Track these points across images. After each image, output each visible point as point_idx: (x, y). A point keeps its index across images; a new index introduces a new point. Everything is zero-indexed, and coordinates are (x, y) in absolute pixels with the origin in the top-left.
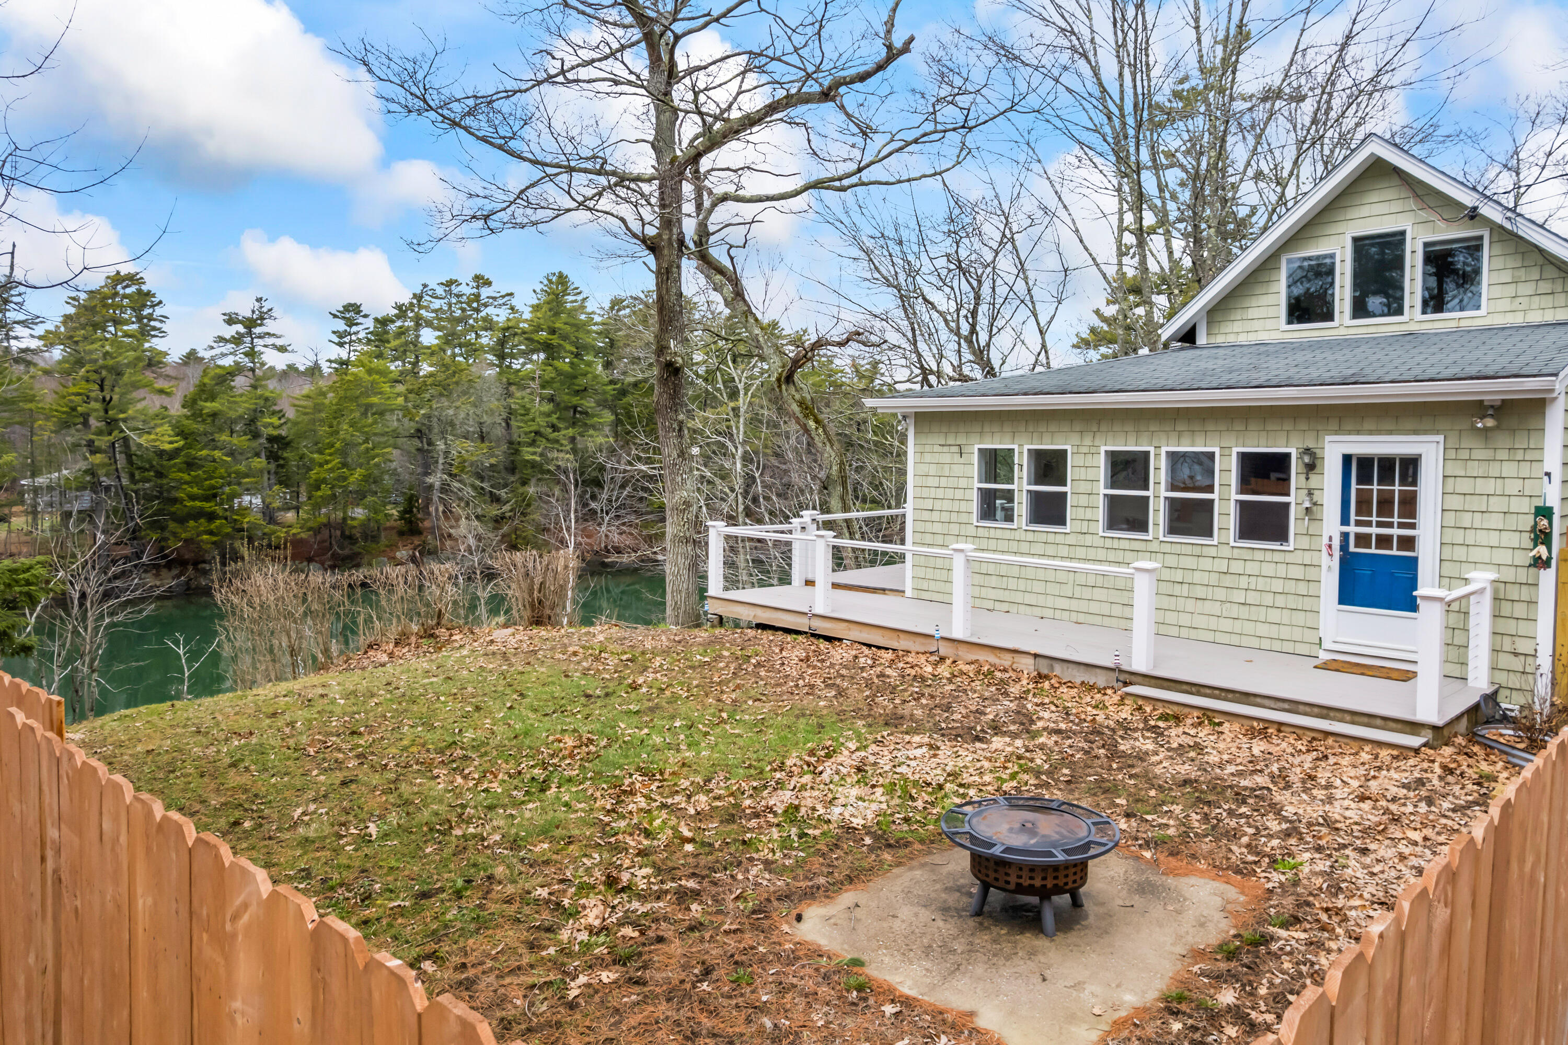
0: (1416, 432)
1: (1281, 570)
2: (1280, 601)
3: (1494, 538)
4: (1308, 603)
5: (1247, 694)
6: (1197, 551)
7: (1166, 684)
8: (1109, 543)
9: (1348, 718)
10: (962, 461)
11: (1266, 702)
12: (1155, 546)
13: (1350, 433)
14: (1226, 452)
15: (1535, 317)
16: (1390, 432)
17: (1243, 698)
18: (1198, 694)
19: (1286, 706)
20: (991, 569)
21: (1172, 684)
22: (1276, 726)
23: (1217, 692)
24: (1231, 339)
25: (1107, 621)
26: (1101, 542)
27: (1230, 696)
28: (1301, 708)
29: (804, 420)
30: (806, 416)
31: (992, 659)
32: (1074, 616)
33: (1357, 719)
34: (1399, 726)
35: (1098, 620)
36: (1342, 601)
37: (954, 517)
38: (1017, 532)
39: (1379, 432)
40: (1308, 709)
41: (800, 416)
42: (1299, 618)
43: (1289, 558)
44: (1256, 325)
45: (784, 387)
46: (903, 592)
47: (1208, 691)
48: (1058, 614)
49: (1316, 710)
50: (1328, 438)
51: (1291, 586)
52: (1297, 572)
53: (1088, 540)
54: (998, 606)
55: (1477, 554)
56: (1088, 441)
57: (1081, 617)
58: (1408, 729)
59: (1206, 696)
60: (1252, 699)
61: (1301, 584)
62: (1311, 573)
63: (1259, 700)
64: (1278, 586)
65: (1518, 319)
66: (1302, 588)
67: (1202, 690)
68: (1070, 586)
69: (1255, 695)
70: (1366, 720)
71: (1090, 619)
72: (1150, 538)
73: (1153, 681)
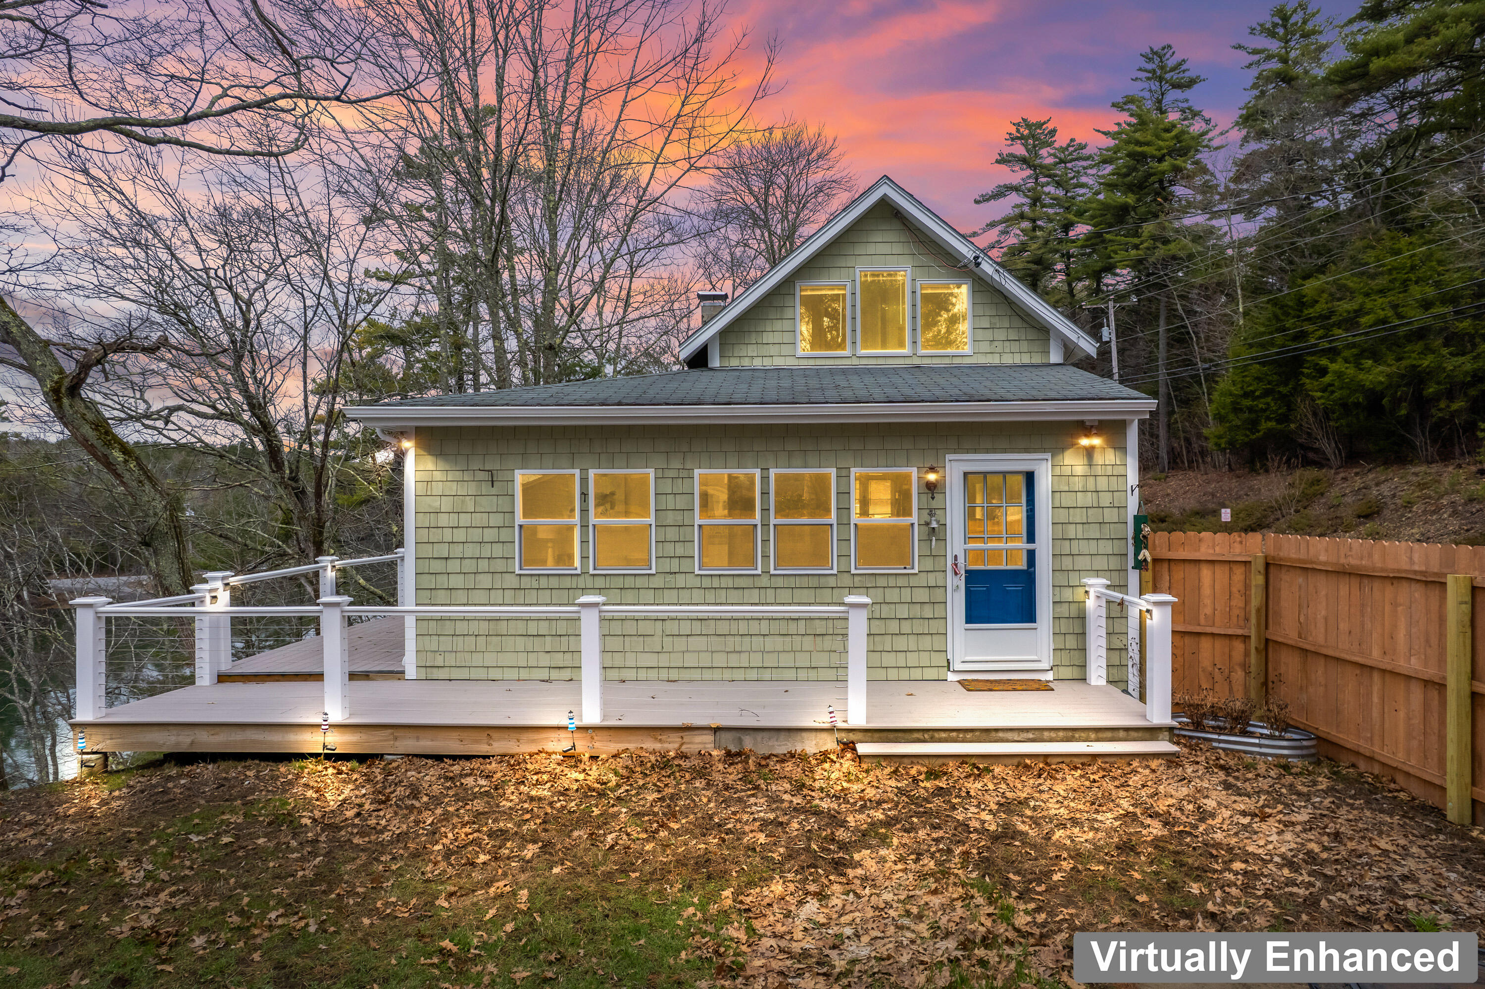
0: (1027, 450)
1: (906, 595)
2: (906, 627)
3: (1092, 547)
4: (935, 626)
5: (987, 731)
6: (814, 582)
7: (891, 735)
8: (707, 583)
9: (1093, 735)
10: (494, 491)
11: (1009, 735)
12: (764, 581)
13: (968, 451)
14: (844, 473)
15: (1008, 360)
16: (1005, 451)
17: (984, 735)
18: (933, 740)
19: (1031, 736)
20: (544, 628)
21: (900, 735)
22: (1042, 759)
23: (954, 734)
24: (746, 362)
25: (707, 674)
26: (697, 582)
27: (969, 736)
28: (1046, 734)
29: (105, 450)
30: (108, 444)
31: (650, 744)
32: (664, 674)
33: (1101, 735)
34: (1140, 734)
35: (696, 675)
36: (969, 620)
37: (483, 565)
38: (581, 579)
39: (994, 451)
40: (1053, 734)
41: (98, 444)
42: (926, 642)
43: (913, 581)
44: (773, 350)
45: (66, 401)
46: (403, 672)
47: (943, 735)
48: (642, 674)
49: (1061, 734)
50: (949, 457)
51: (916, 611)
52: (922, 595)
53: (680, 580)
54: (555, 674)
55: (1083, 563)
56: (676, 464)
57: (674, 674)
58: (1147, 735)
59: (941, 740)
60: (993, 734)
61: (927, 607)
62: (938, 595)
63: (1001, 734)
64: (903, 611)
65: (995, 360)
66: (928, 612)
67: (936, 735)
68: (657, 639)
69: (997, 730)
70: (1109, 734)
71: (685, 674)
72: (759, 572)
73: (877, 735)
